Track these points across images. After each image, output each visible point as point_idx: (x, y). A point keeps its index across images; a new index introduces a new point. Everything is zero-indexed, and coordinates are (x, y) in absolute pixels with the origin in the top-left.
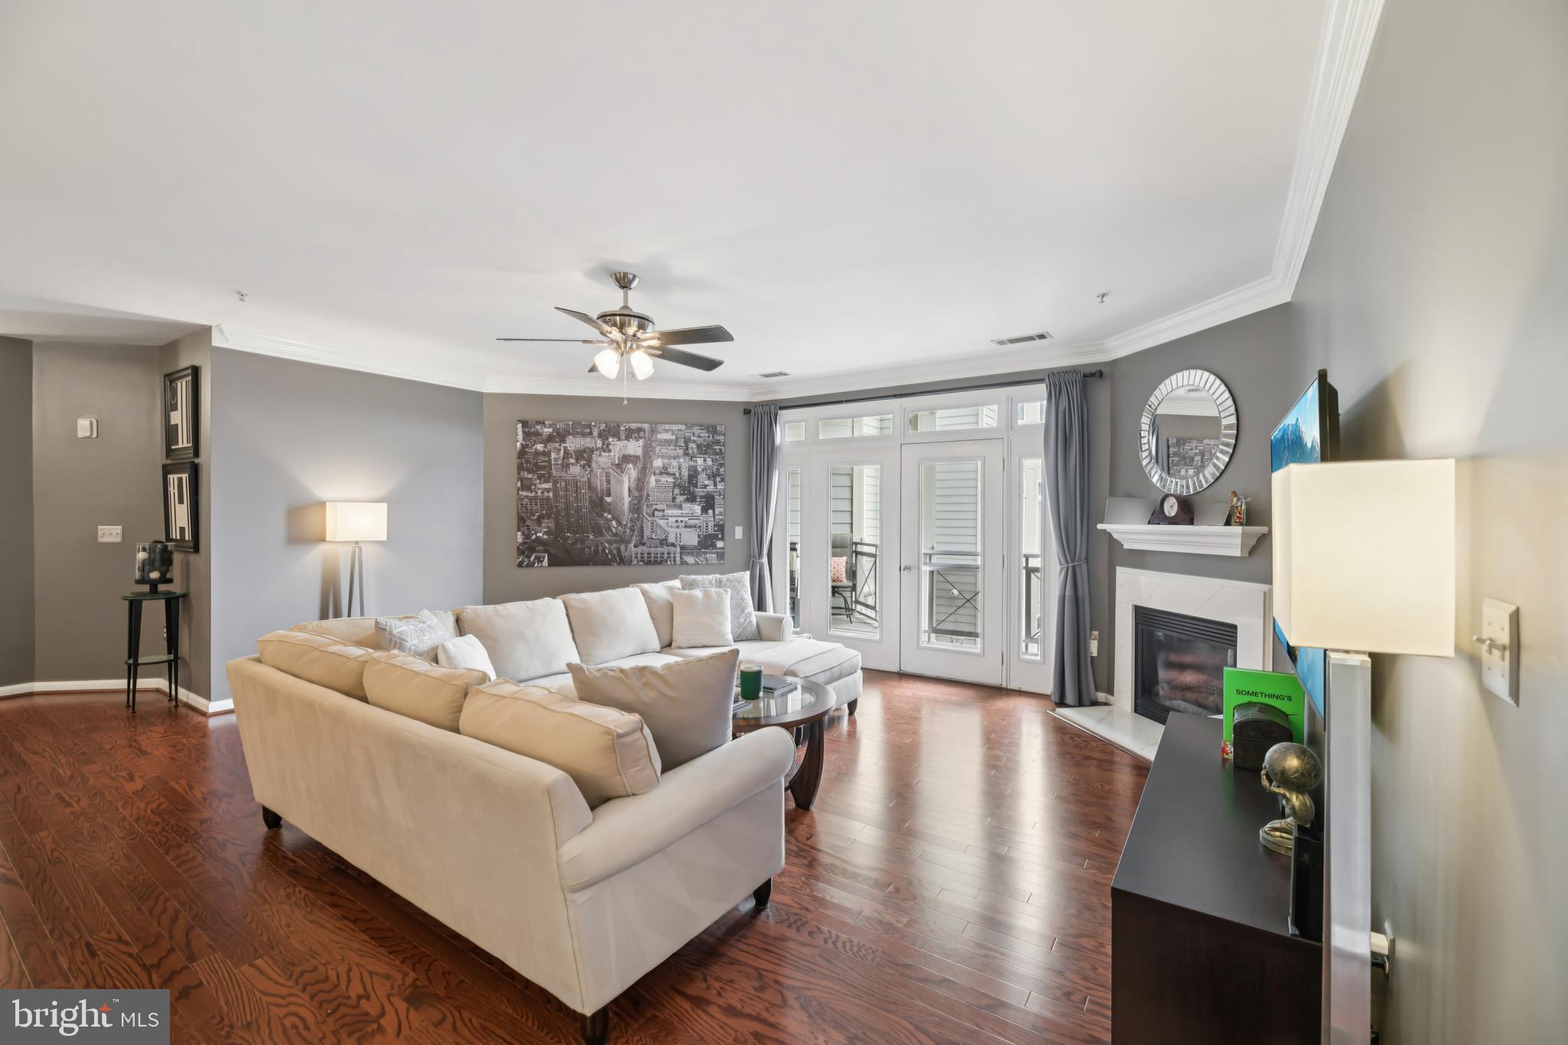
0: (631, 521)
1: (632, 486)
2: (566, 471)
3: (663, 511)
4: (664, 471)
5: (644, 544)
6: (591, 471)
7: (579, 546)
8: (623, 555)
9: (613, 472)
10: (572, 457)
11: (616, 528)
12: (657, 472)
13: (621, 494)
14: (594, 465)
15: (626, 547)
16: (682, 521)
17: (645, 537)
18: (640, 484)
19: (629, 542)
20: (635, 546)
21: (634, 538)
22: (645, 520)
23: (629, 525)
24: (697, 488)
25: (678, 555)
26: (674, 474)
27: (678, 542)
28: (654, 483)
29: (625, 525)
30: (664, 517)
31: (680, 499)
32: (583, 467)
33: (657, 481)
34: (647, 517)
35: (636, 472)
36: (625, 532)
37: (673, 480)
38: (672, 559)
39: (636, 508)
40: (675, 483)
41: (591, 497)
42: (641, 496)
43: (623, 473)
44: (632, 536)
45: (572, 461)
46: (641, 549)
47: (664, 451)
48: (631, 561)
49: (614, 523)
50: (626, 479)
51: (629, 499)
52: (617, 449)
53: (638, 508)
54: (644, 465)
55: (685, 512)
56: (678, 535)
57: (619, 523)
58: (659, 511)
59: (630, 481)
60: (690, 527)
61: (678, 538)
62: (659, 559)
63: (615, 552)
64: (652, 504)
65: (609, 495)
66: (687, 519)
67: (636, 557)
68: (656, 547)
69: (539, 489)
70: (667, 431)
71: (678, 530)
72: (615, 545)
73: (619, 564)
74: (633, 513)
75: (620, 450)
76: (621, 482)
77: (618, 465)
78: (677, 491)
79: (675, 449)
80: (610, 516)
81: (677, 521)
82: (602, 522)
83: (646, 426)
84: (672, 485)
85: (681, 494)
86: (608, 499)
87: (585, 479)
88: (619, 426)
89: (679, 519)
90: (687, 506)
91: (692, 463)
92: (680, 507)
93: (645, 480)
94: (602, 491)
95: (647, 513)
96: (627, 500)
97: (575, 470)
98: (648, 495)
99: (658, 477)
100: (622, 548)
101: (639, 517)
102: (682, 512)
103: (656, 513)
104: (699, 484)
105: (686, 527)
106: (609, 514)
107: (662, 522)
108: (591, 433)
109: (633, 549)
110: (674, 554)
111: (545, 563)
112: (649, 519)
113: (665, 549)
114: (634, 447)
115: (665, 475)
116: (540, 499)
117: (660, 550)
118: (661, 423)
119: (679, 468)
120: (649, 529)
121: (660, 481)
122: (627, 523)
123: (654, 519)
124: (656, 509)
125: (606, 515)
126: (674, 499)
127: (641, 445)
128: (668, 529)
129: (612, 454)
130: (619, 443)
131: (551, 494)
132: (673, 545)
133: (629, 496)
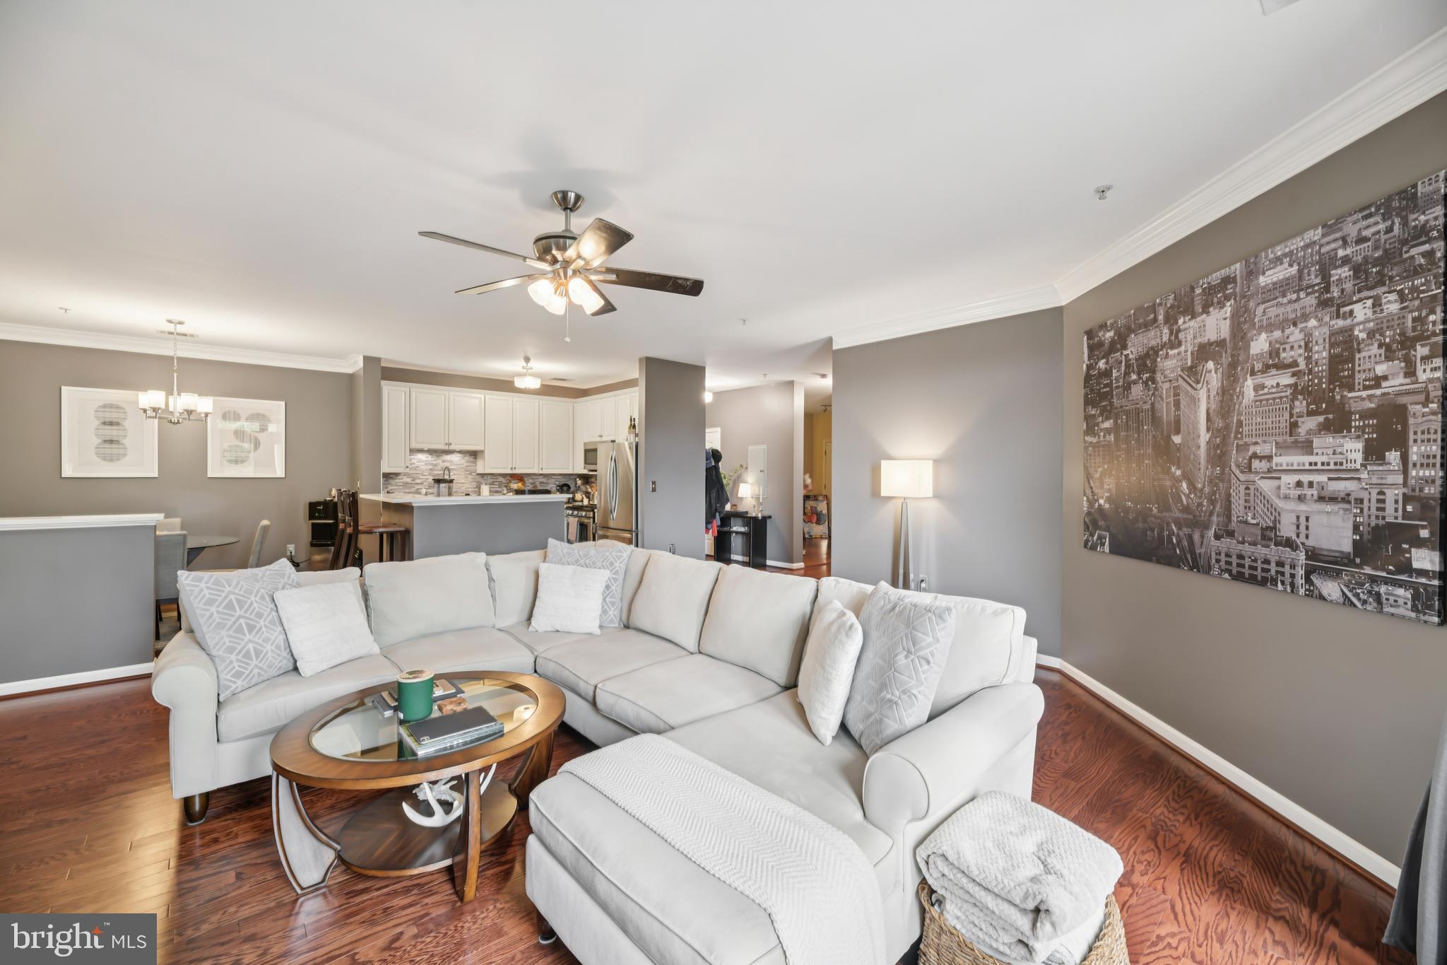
0: (1211, 482)
1: (1213, 407)
2: (1128, 397)
3: (1269, 458)
4: (1274, 362)
5: (1231, 534)
6: (1156, 389)
7: (1140, 525)
8: (1198, 551)
9: (1184, 384)
10: (1133, 371)
11: (1188, 496)
12: (1258, 366)
13: (1196, 428)
14: (1159, 377)
15: (1202, 537)
16: (1311, 484)
17: (1234, 519)
18: (1228, 394)
19: (1206, 526)
20: (1217, 537)
21: (1215, 518)
22: (1234, 480)
23: (1207, 490)
24: (1352, 389)
25: (1300, 572)
26: (1295, 364)
27: (1302, 536)
28: (1252, 393)
29: (1201, 490)
30: (1272, 474)
31: (1309, 424)
32: (1146, 383)
33: (1257, 388)
34: (1237, 472)
35: (1220, 375)
36: (1200, 505)
37: (1292, 381)
38: (1288, 579)
39: (1219, 456)
40: (1296, 385)
41: (1154, 437)
42: (1227, 427)
43: (1198, 382)
44: (1211, 514)
45: (1134, 377)
46: (1226, 544)
47: (1273, 312)
48: (1210, 568)
49: (1184, 485)
50: (1202, 394)
51: (1208, 436)
52: (1190, 337)
53: (1223, 454)
54: (1232, 356)
55: (1319, 459)
56: (1303, 520)
57: (1192, 486)
58: (1261, 458)
59: (1209, 397)
60: (1333, 499)
61: (1302, 528)
62: (1259, 573)
63: (1185, 543)
64: (1246, 444)
65: (1178, 432)
66: (1323, 478)
67: (1218, 561)
68: (1254, 544)
69: (1101, 430)
70: (1278, 260)
71: (1302, 507)
72: (1186, 530)
73: (1191, 569)
74: (1214, 466)
75: (1195, 337)
76: (1194, 401)
77: (1191, 368)
78: (1300, 406)
79: (1298, 299)
80: (1178, 473)
81: (1299, 484)
82: (1168, 483)
83: (1237, 269)
84: (1289, 392)
85: (1311, 413)
86: (1177, 439)
87: (1148, 406)
88: (1192, 289)
89: (1305, 478)
90: (1325, 442)
91: (1340, 323)
92: (1307, 447)
93: (1235, 389)
94: (1169, 423)
95: (1238, 466)
96: (1204, 437)
97: (1137, 390)
98: (1240, 424)
99: (1259, 379)
100: (1196, 537)
101: (1223, 472)
102: (1313, 459)
103: (1256, 464)
104: (1359, 378)
105: (1321, 499)
106: (1178, 468)
107: (1266, 486)
108: (1155, 320)
109: (1214, 542)
110: (1293, 567)
111: (1107, 549)
112: (1242, 477)
113: (1273, 552)
114: (1216, 324)
115: (1274, 372)
116: (1103, 446)
117: (1261, 551)
118: (1265, 249)
119: (1306, 344)
120: (1242, 502)
121: (1263, 387)
122: (1204, 487)
123: (1252, 477)
124: (1255, 456)
125: (1173, 469)
126: (1294, 426)
127: (1228, 315)
128: (1280, 504)
129: (1183, 348)
130: (1192, 323)
131: (1112, 438)
132: (1289, 543)
133: (1208, 430)
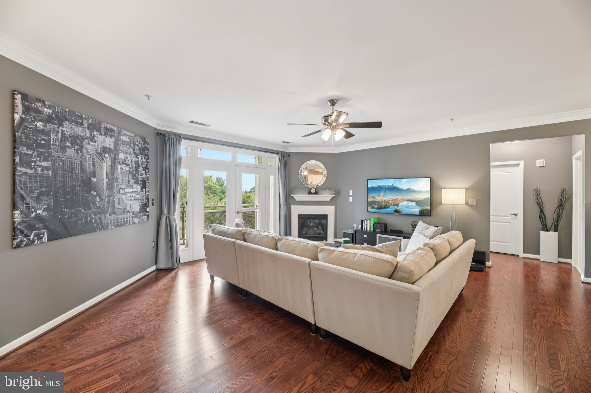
0: (108, 196)
1: (108, 170)
2: (63, 153)
3: (124, 189)
4: (124, 163)
5: (114, 213)
6: (83, 155)
7: (74, 219)
8: (103, 222)
9: (97, 158)
10: (68, 141)
11: (99, 202)
12: (121, 162)
13: (102, 177)
14: (84, 150)
15: (105, 216)
16: (133, 196)
17: (115, 208)
18: (113, 168)
19: (107, 212)
20: (110, 215)
21: (109, 209)
22: (115, 196)
23: (107, 199)
24: (139, 175)
25: (131, 218)
26: (129, 165)
27: (131, 209)
28: (120, 170)
29: (105, 200)
30: (125, 194)
31: (132, 181)
32: (77, 150)
33: (121, 168)
34: (116, 193)
35: (110, 160)
36: (104, 205)
37: (128, 169)
38: (129, 221)
39: (110, 187)
40: (129, 171)
41: (82, 177)
42: (113, 178)
43: (103, 160)
44: (108, 208)
45: (68, 144)
46: (114, 216)
47: (124, 148)
48: (108, 226)
49: (98, 198)
50: (105, 165)
51: (107, 180)
52: (99, 141)
53: (112, 187)
54: (114, 156)
55: (134, 190)
56: (131, 205)
57: (101, 198)
58: (122, 189)
59: (107, 166)
60: (136, 200)
61: (131, 207)
62: (122, 223)
63: (98, 221)
64: (119, 185)
65: (94, 177)
66: (134, 195)
67: (111, 223)
68: (121, 214)
69: (39, 166)
70: (126, 135)
71: (131, 202)
72: (98, 216)
73: (101, 230)
74: (109, 191)
75: (101, 143)
76: (102, 167)
77: (100, 153)
78: (130, 176)
79: (129, 149)
80: (95, 193)
81: (130, 196)
82: (90, 198)
83: (115, 128)
84: (128, 172)
85: (132, 179)
86: (94, 180)
87: (78, 162)
88: (100, 124)
89: (132, 195)
90: (135, 186)
91: (137, 159)
92: (132, 187)
93: (115, 167)
94: (90, 173)
95: (116, 191)
96: (105, 181)
97: (70, 152)
98: (117, 178)
99: (122, 166)
100: (103, 217)
101: (112, 193)
102: (133, 190)
103: (121, 191)
104: (140, 173)
105: (134, 200)
106: (95, 191)
107: (123, 197)
108: (82, 124)
109: (110, 217)
110: (130, 218)
111: (45, 239)
112: (117, 195)
113: (125, 215)
114: (109, 142)
115: (125, 165)
116: (40, 177)
117: (123, 216)
118: (123, 129)
119: (131, 161)
120: (118, 202)
121: (123, 169)
122: (105, 198)
123: (120, 195)
124: (121, 188)
125: (92, 192)
126: (129, 181)
127: (113, 141)
128: (127, 202)
129: (96, 144)
130: (100, 136)
131: (50, 173)
132: (129, 212)
133: (107, 178)
